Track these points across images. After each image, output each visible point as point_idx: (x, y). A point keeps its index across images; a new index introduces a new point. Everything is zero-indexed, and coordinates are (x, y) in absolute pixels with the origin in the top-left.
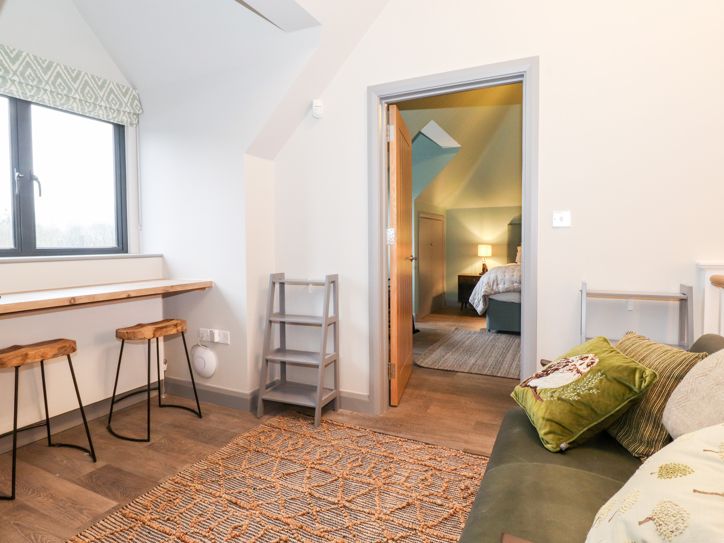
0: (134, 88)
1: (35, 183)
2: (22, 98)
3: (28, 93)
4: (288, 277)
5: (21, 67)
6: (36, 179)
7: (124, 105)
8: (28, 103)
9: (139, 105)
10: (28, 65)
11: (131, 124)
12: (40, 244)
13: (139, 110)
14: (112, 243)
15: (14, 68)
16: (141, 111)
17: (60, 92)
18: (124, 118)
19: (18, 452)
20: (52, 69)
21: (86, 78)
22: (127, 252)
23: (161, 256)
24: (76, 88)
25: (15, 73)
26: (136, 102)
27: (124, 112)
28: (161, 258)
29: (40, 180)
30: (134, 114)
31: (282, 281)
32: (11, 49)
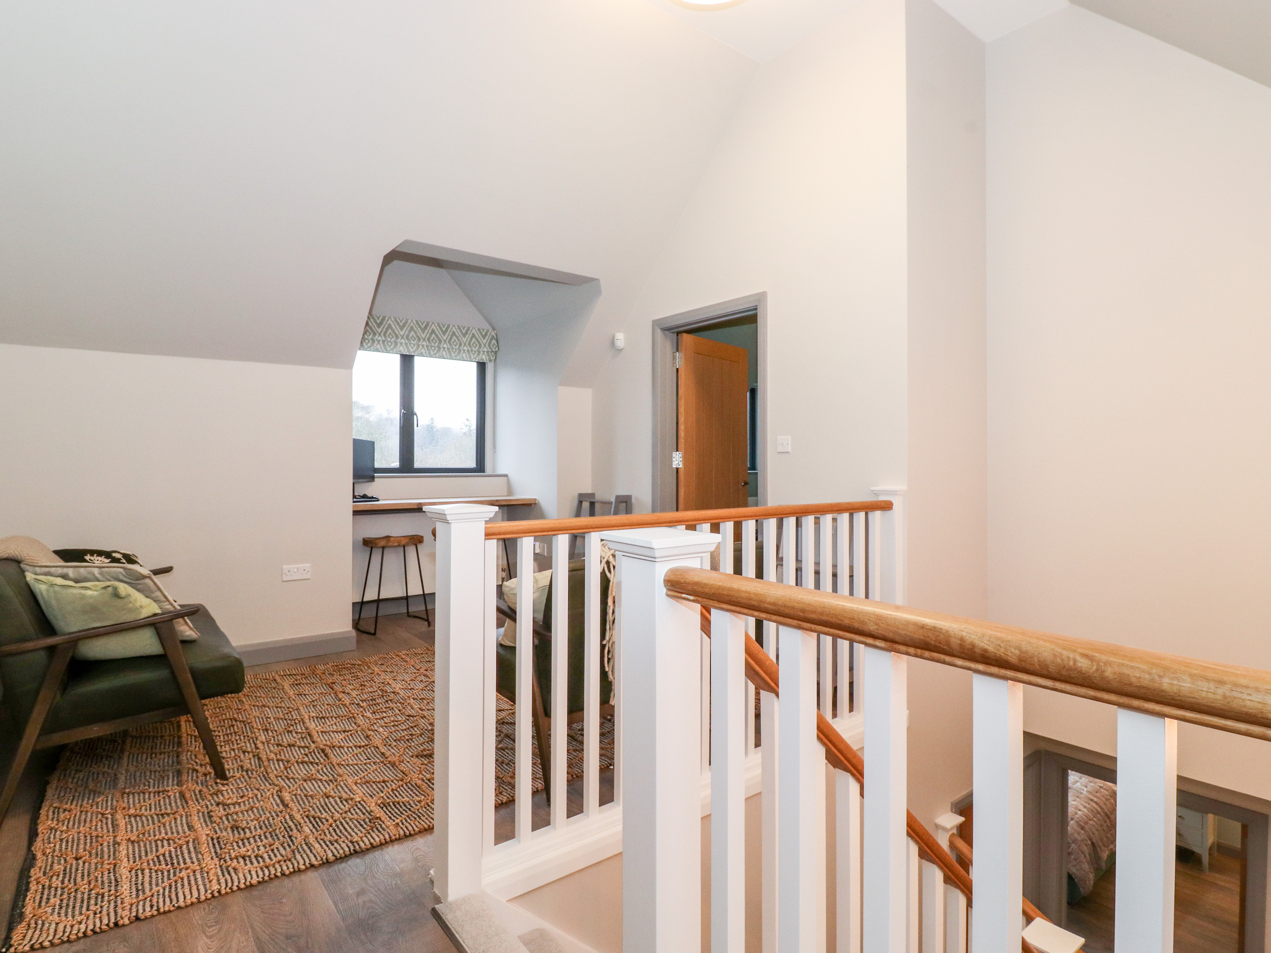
0: (494, 329)
1: (415, 417)
2: (408, 354)
3: (411, 350)
4: (598, 497)
5: (407, 332)
6: (416, 414)
7: (483, 345)
8: (412, 357)
9: (496, 344)
10: (412, 328)
11: (490, 361)
12: (417, 465)
13: (495, 349)
14: (473, 464)
15: (402, 333)
16: (497, 349)
17: (433, 345)
18: (484, 357)
19: (379, 618)
20: (428, 328)
21: (454, 329)
22: (484, 472)
23: (506, 476)
24: (445, 339)
25: (402, 337)
26: (494, 341)
27: (484, 351)
28: (505, 478)
29: (417, 414)
30: (492, 352)
31: (593, 500)
32: (401, 319)
